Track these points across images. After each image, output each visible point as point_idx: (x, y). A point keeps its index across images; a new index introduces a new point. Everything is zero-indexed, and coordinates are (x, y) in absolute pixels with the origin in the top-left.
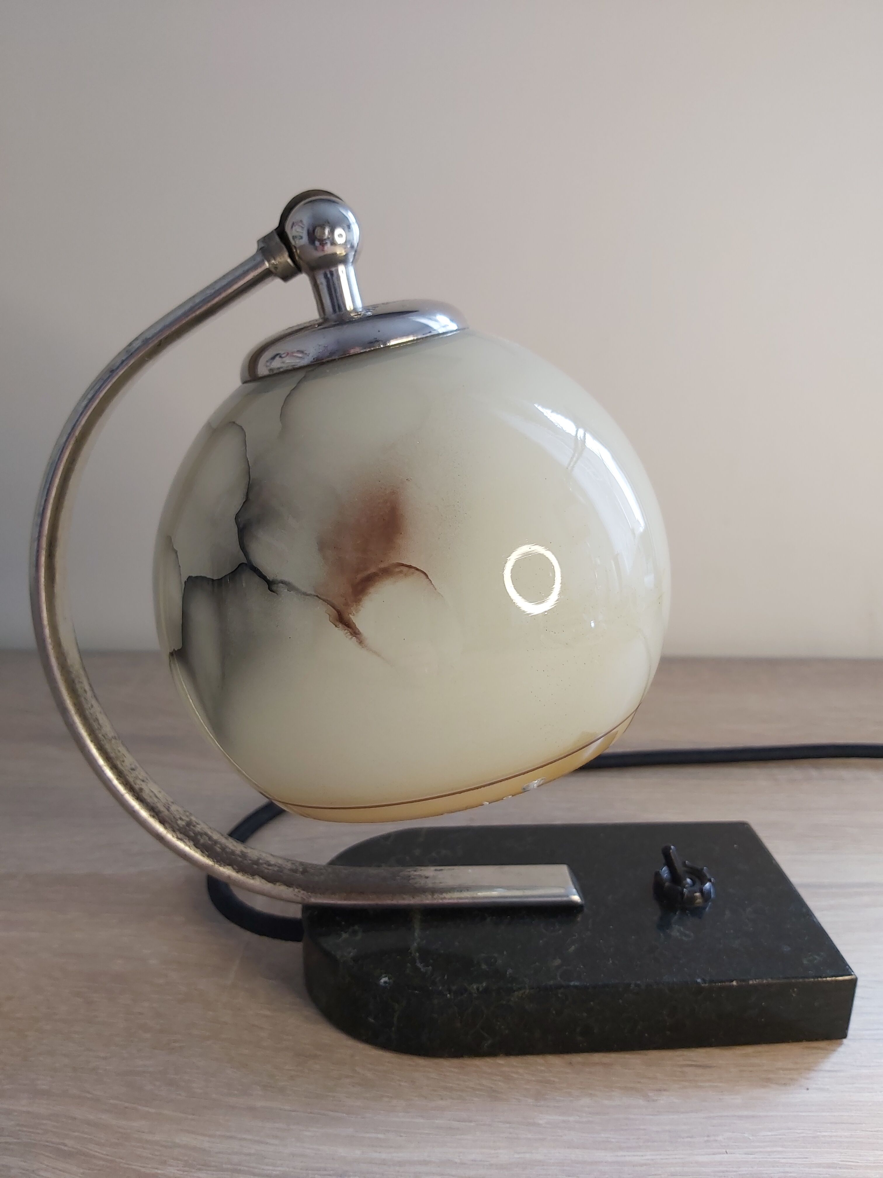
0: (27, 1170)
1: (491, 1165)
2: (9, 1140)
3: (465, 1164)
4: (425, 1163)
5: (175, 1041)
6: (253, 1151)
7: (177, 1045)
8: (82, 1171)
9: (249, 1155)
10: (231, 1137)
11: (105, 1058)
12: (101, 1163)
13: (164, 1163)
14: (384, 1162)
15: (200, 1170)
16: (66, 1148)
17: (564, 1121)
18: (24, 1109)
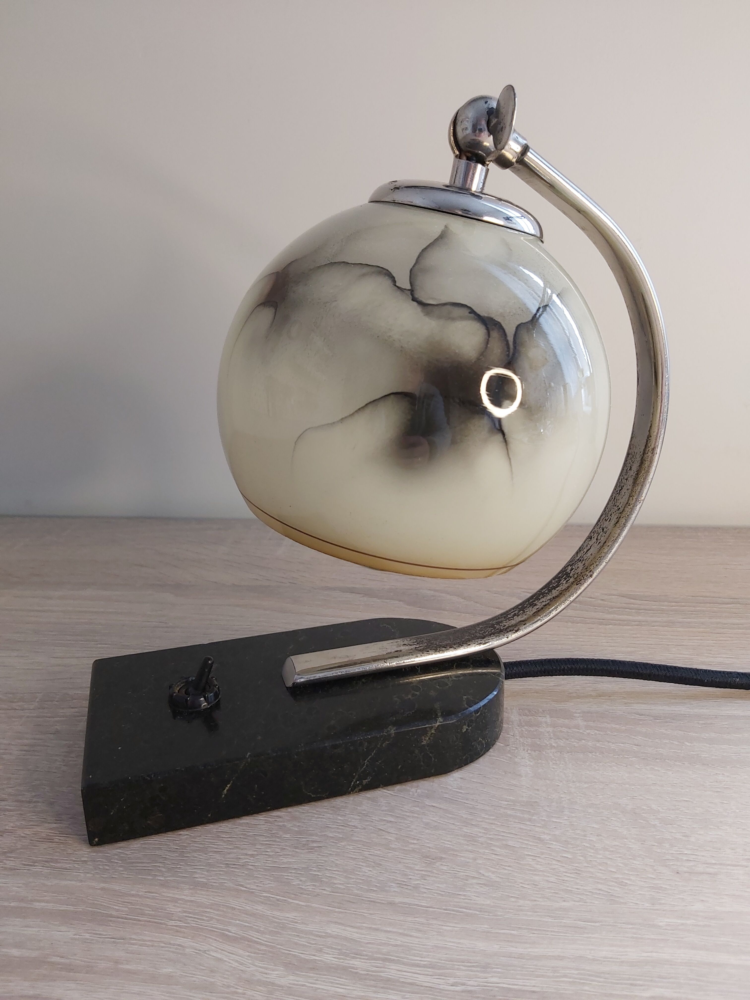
0: (200, 950)
1: (622, 962)
2: (179, 923)
3: (597, 960)
4: (560, 958)
5: (313, 842)
6: (399, 943)
7: (315, 845)
8: (248, 954)
9: (396, 946)
10: (377, 930)
11: (252, 855)
12: (263, 948)
13: (320, 950)
14: (521, 957)
15: (354, 958)
16: (230, 934)
17: (682, 924)
18: (188, 898)
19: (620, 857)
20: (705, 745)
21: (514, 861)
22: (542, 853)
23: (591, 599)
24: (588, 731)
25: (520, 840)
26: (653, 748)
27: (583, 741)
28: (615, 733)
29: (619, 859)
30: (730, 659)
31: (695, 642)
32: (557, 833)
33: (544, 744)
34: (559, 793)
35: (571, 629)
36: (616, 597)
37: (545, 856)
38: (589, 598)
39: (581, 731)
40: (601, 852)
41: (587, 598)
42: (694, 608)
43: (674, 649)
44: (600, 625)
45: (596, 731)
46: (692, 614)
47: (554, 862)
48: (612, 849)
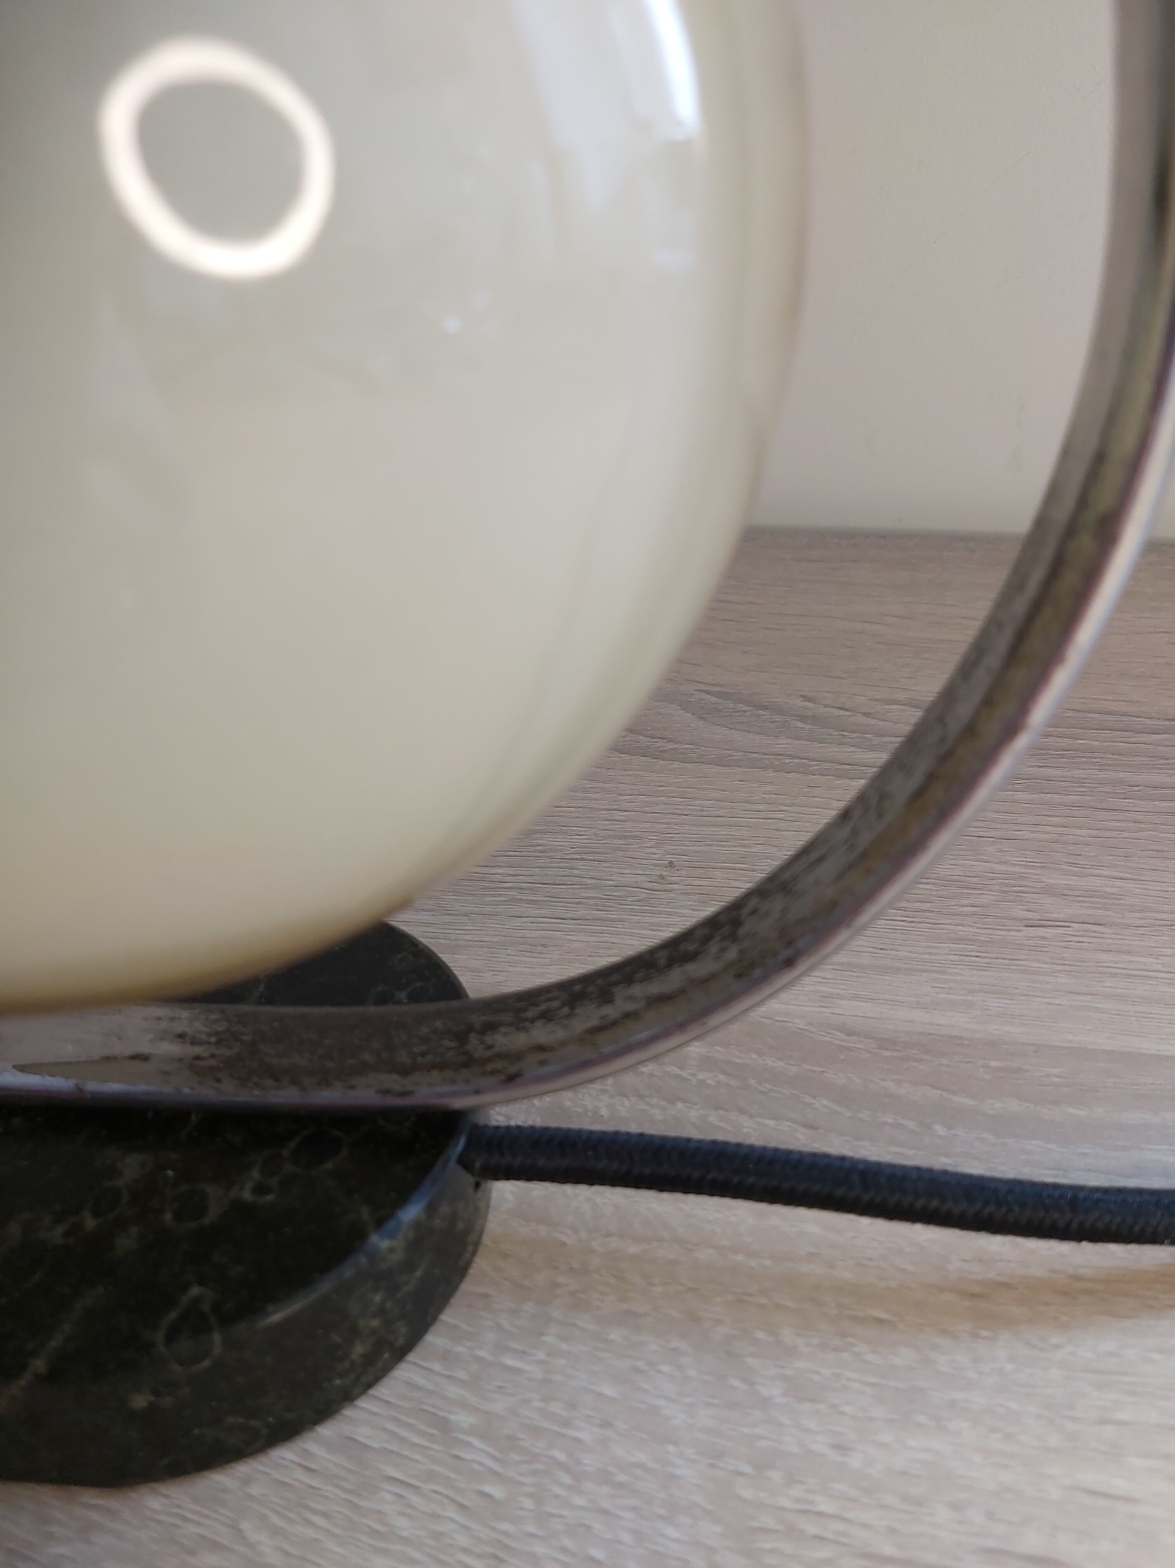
19: (634, 1509)
20: (985, 1135)
21: (344, 1496)
22: (431, 1476)
23: (842, 712)
24: (701, 1076)
25: (391, 1426)
26: (848, 1138)
27: (680, 1105)
28: (768, 1086)
29: (630, 1515)
30: (1118, 883)
31: (1048, 833)
32: (499, 1406)
33: (580, 1110)
34: (555, 1268)
35: (769, 788)
36: (902, 707)
37: (436, 1488)
38: (838, 708)
39: (684, 1074)
40: (589, 1486)
41: (833, 710)
42: (1070, 741)
43: (990, 849)
44: (839, 777)
45: (722, 1077)
46: (1062, 756)
47: (451, 1512)
48: (622, 1478)
